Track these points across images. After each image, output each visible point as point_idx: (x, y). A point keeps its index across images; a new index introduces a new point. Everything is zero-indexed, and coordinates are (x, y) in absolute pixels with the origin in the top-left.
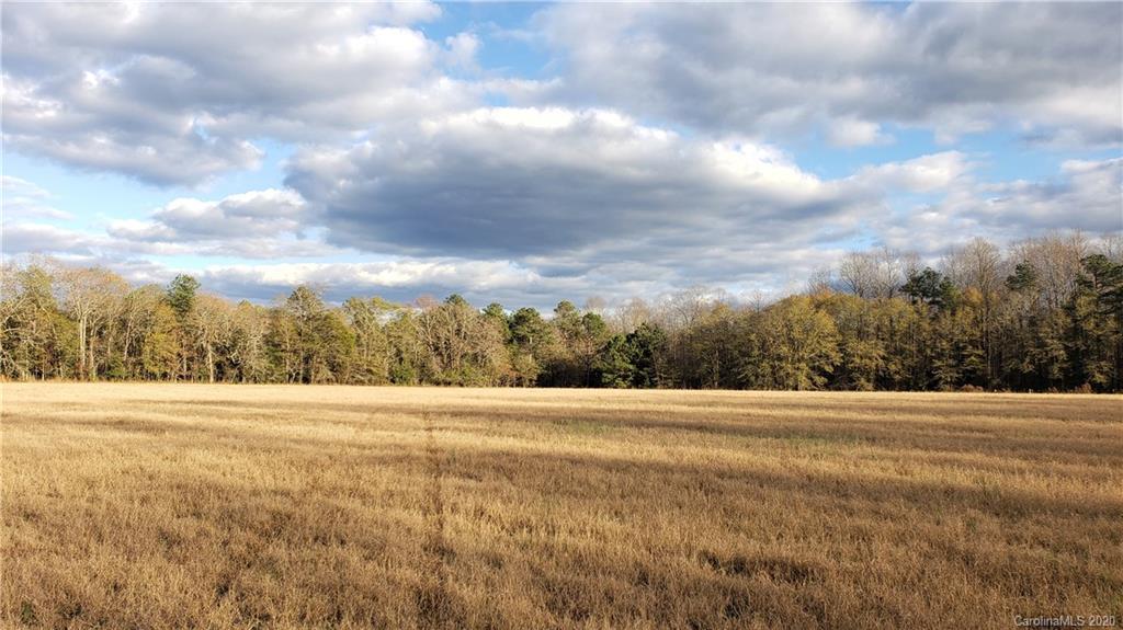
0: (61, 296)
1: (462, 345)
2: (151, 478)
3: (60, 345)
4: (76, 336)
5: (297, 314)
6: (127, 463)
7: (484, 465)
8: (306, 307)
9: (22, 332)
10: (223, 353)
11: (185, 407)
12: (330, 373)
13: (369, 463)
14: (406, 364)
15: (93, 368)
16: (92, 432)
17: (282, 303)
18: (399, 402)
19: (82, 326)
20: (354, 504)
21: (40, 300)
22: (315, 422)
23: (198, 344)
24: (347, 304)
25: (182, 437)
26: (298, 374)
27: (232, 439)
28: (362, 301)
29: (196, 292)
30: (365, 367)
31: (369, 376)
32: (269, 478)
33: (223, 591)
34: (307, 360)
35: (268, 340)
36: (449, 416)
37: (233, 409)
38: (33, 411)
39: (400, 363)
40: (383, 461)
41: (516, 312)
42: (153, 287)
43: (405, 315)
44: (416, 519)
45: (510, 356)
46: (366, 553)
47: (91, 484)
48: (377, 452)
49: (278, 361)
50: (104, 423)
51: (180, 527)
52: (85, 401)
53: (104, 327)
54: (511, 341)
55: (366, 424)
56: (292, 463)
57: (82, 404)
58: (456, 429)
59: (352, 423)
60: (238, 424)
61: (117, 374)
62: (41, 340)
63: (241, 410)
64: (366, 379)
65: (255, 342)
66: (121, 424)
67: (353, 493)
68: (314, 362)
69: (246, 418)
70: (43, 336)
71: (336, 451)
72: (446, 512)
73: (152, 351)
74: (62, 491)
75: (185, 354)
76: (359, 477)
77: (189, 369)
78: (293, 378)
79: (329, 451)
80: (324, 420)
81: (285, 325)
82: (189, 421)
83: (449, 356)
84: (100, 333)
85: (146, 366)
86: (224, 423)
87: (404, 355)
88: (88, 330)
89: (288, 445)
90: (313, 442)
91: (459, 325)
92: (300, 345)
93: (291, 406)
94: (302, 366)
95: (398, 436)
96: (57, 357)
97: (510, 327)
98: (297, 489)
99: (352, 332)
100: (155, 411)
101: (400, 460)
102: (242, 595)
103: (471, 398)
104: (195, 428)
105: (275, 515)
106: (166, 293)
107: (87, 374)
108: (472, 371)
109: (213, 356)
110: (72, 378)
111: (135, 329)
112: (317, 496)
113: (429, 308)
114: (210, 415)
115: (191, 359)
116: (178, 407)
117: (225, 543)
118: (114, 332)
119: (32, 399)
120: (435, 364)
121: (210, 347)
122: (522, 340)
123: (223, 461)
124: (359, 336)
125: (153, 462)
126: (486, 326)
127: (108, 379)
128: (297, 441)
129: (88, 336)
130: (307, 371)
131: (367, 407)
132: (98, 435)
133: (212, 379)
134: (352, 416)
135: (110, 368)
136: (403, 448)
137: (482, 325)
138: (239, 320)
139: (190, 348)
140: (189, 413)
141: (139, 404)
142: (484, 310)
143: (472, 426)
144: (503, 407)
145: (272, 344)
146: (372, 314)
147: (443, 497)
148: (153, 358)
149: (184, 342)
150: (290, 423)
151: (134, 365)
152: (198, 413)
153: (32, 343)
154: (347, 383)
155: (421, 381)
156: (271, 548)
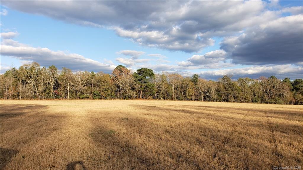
0: (168, 80)
1: (275, 91)
2: (192, 125)
3: (168, 92)
4: (172, 90)
5: (224, 83)
6: (186, 121)
7: (289, 129)
8: (227, 81)
9: (161, 89)
10: (205, 94)
11: (197, 107)
12: (234, 99)
13: (250, 126)
14: (257, 97)
15: (175, 97)
16: (177, 113)
17: (220, 80)
18: (256, 108)
19: (173, 87)
20: (247, 137)
21: (164, 81)
22: (232, 113)
23: (199, 91)
24: (239, 80)
25: (198, 115)
26: (225, 99)
27: (211, 116)
28: (243, 79)
29: (198, 78)
30: (244, 98)
31: (245, 100)
32: (222, 127)
33: (215, 157)
34: (227, 96)
35: (217, 90)
36: (273, 113)
37: (210, 108)
38: (165, 107)
39: (255, 97)
40: (254, 125)
41: (295, 80)
42: (188, 77)
43: (256, 82)
44: (267, 143)
45: (293, 95)
46: (253, 152)
47: (179, 125)
48: (251, 122)
49: (220, 96)
50: (180, 111)
51: (201, 139)
52: (175, 105)
53: (177, 88)
54: (293, 90)
55: (247, 114)
56: (227, 124)
57: (174, 106)
58: (276, 117)
59: (243, 114)
60: (211, 112)
61: (181, 99)
62: (165, 91)
63: (212, 109)
64: (244, 101)
65: (213, 91)
66: (183, 111)
67: (246, 134)
68: (229, 96)
69: (214, 111)
70: (165, 90)
71: (239, 121)
72: (278, 143)
73: (188, 93)
74: (173, 126)
75: (196, 94)
76: (248, 130)
77: (197, 98)
78: (224, 101)
79: (237, 121)
80: (235, 113)
81: (221, 86)
82: (199, 111)
83: (271, 95)
84: (177, 89)
85: (187, 97)
86: (208, 112)
87: (256, 94)
88: (174, 88)
89: (226, 119)
90: (232, 118)
91: (274, 85)
92: (226, 91)
93: (225, 108)
94: (226, 97)
95: (258, 118)
96: (168, 95)
97: (293, 85)
98: (230, 131)
99: (240, 88)
100: (191, 108)
101: (259, 125)
102: (220, 158)
103: (280, 108)
104: (201, 113)
105: (225, 138)
106: (191, 79)
107: (174, 99)
108: (279, 99)
109: (203, 94)
110: (171, 100)
111: (184, 88)
112: (236, 134)
113: (264, 80)
114: (204, 110)
115: (197, 95)
116: (196, 107)
117: (213, 144)
118: (180, 89)
119: (164, 104)
120: (266, 97)
121: (202, 92)
122: (297, 89)
123: (210, 122)
124: (242, 89)
125: (192, 121)
126: (284, 85)
127: (179, 100)
128: (228, 118)
129: (174, 90)
130: (228, 98)
131: (246, 109)
132: (179, 113)
133: (203, 100)
134: (242, 112)
135: (179, 97)
136: (260, 122)
137: (282, 85)
138: (209, 85)
139: (197, 92)
140: (199, 109)
141: (186, 106)
142: (282, 80)
143: (282, 116)
144: (292, 111)
145: (218, 91)
146: (246, 82)
147: (276, 138)
148: (189, 95)
149: (196, 91)
150: (225, 113)
151: (184, 96)
152: (201, 109)
153: (163, 91)
154: (239, 102)
155: (261, 102)
156: (225, 147)
